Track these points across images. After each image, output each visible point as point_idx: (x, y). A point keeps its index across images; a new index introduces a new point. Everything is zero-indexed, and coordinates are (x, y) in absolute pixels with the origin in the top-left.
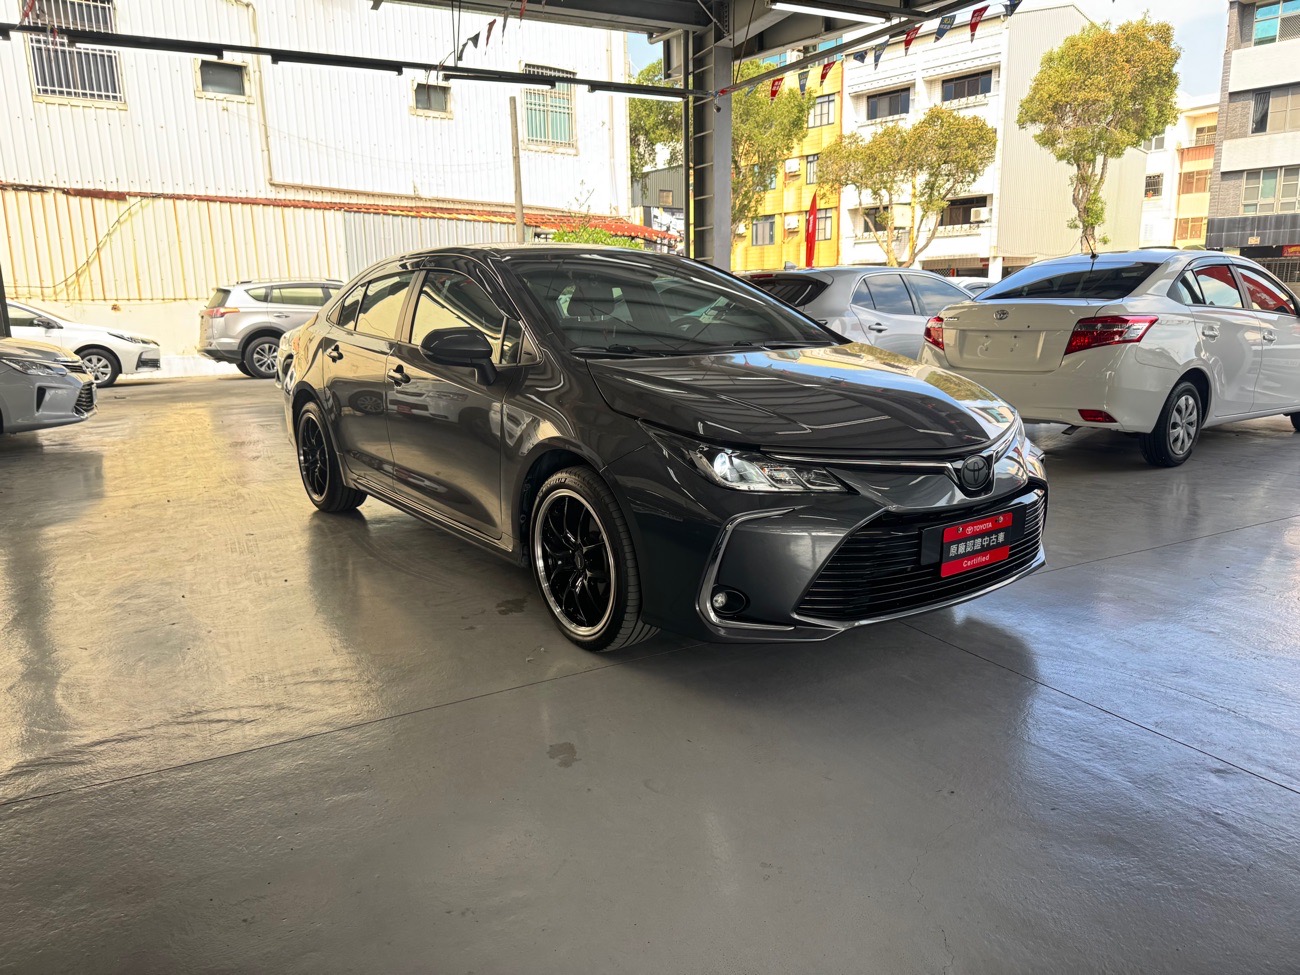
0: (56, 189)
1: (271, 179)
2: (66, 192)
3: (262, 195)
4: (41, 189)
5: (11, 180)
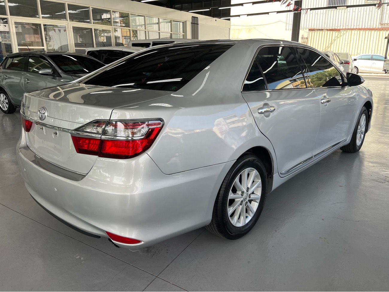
0: (325, 29)
1: (381, 23)
2: (327, 30)
4: (322, 30)
5: (317, 28)
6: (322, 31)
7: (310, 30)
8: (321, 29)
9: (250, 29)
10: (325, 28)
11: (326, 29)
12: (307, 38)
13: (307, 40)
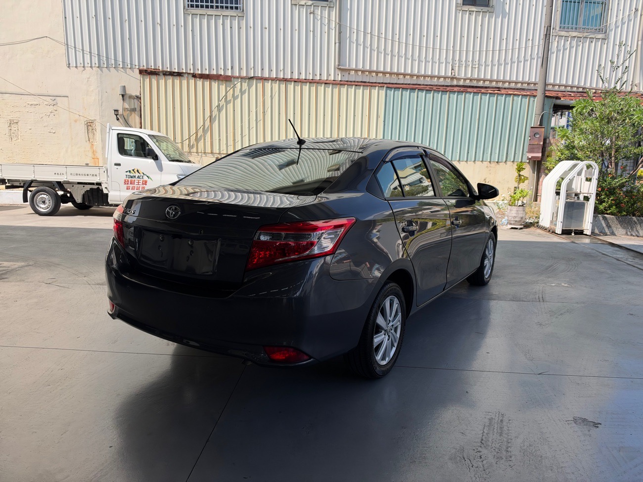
0: (188, 74)
1: (339, 66)
2: (194, 76)
3: (332, 78)
4: (179, 74)
5: (165, 69)
6: (178, 78)
7: (143, 72)
8: (176, 71)
10: (188, 71)
11: (192, 72)
12: (138, 98)
13: (140, 102)
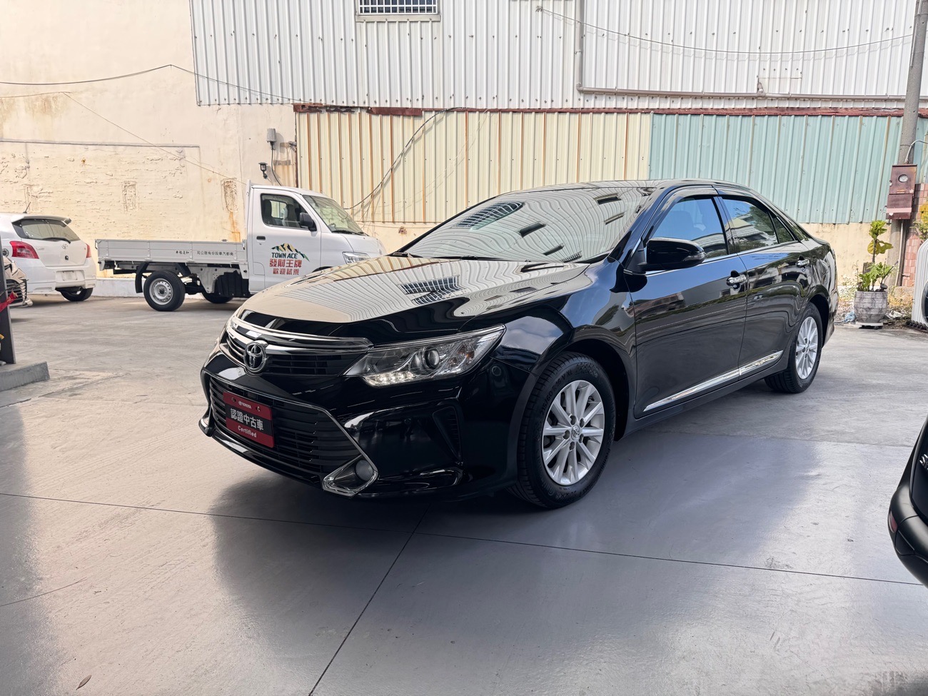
0: (362, 108)
1: (580, 85)
2: (370, 111)
3: (570, 105)
4: (349, 109)
5: (329, 103)
6: (347, 114)
7: (299, 109)
8: (345, 105)
9: (46, 100)
10: (361, 105)
11: (367, 105)
12: (292, 145)
13: (296, 152)
